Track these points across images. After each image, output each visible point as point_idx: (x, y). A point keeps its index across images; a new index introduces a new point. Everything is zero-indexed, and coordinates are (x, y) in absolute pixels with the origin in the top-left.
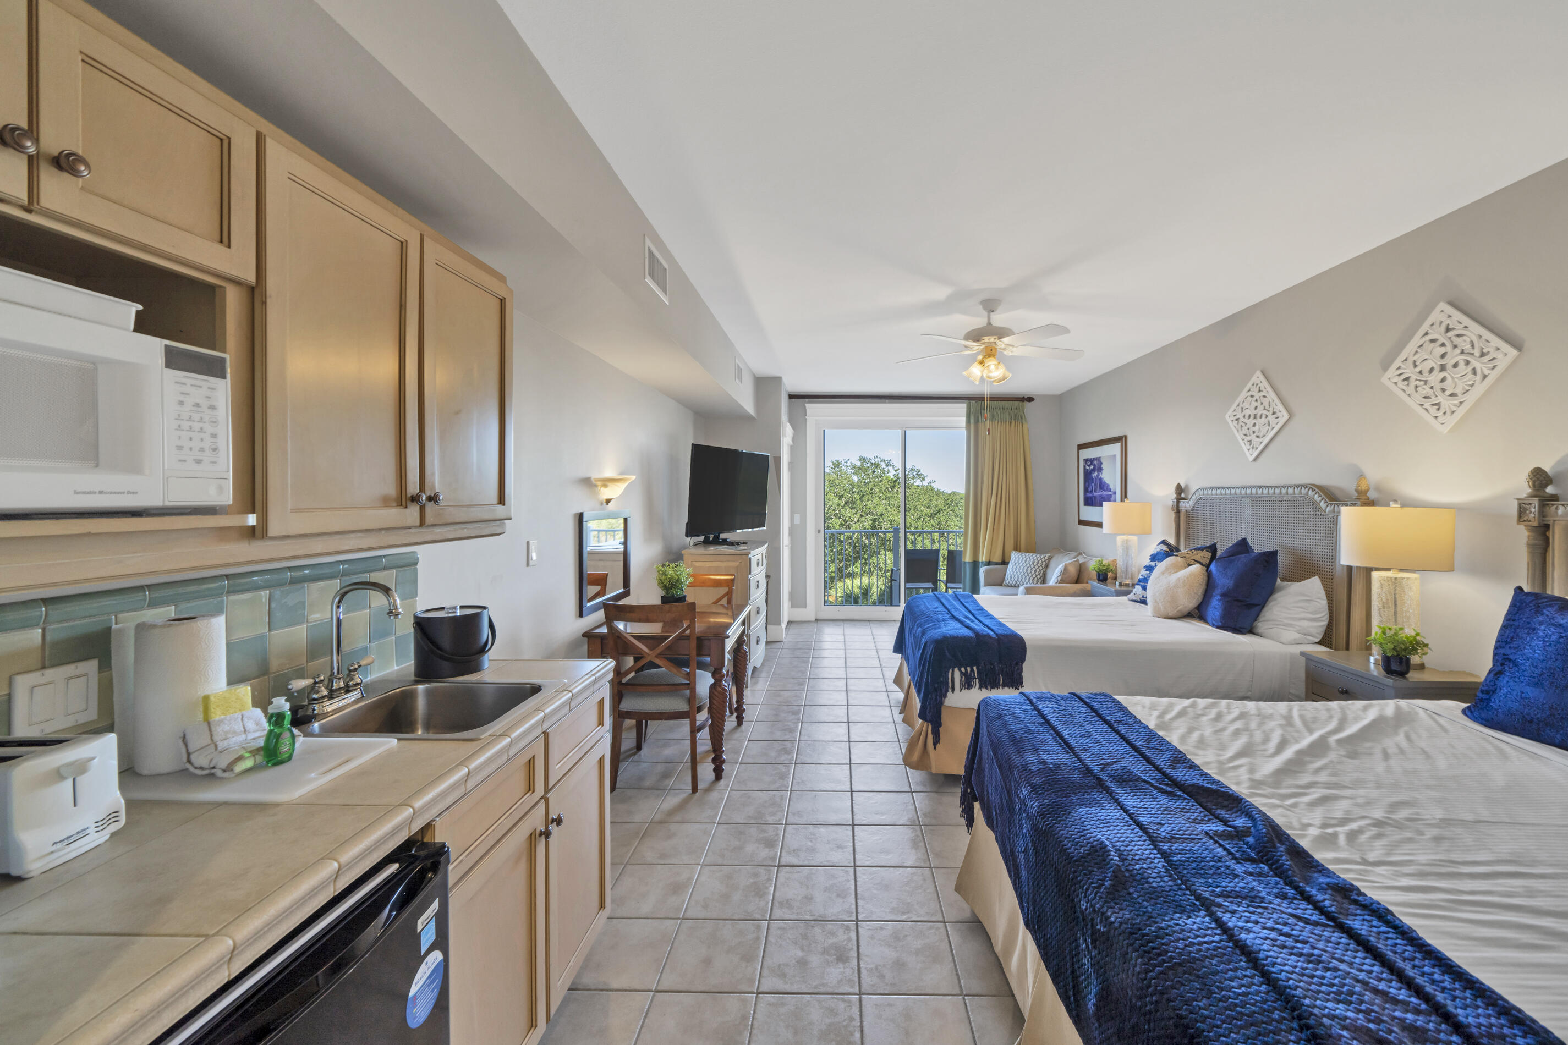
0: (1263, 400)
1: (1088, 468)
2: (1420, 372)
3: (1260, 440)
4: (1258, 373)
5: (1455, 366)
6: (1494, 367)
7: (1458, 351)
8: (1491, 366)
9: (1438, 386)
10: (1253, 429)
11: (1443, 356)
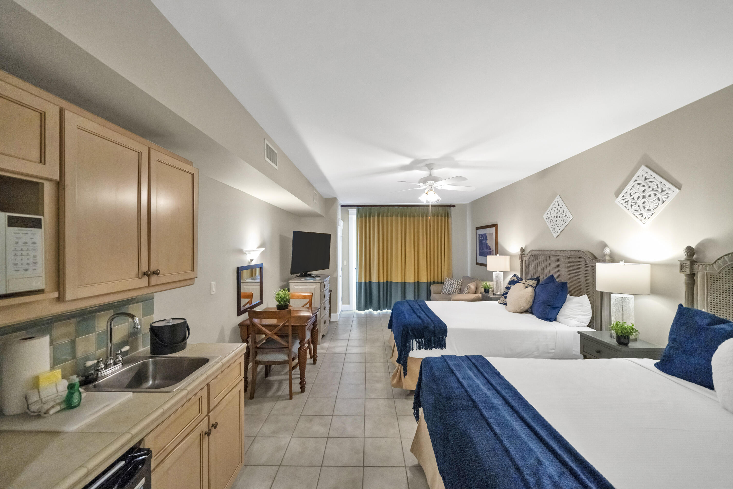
0: (560, 209)
1: (480, 238)
2: (633, 199)
3: (559, 228)
4: (558, 197)
5: (650, 196)
6: (668, 197)
7: (651, 189)
8: (666, 196)
9: (641, 206)
10: (556, 223)
11: (644, 191)
